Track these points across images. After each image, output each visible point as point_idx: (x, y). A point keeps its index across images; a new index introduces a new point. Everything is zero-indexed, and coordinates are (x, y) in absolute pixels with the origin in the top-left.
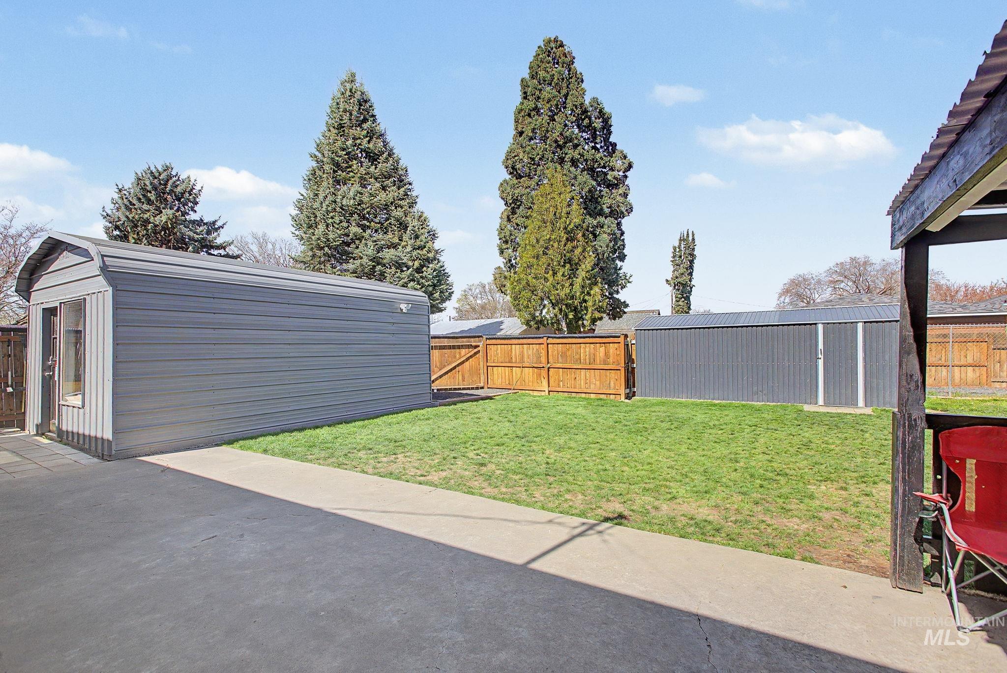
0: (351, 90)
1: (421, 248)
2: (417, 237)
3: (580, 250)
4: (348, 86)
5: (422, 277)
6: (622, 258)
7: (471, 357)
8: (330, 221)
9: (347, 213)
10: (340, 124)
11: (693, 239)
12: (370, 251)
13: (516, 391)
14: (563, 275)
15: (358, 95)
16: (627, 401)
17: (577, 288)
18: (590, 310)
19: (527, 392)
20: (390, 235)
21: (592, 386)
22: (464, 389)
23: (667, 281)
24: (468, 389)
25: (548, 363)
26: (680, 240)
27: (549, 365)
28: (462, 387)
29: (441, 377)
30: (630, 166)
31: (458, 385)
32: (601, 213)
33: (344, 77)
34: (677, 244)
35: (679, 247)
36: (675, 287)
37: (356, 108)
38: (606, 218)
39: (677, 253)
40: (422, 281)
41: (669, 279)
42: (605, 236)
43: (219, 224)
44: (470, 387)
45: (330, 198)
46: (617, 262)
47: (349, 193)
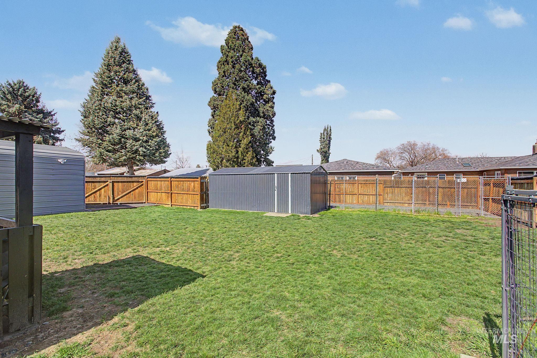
0: (116, 46)
1: (149, 130)
2: (147, 124)
3: (242, 134)
4: (115, 44)
6: (273, 138)
7: (139, 187)
8: (96, 114)
9: (106, 110)
10: (109, 64)
11: (330, 130)
12: (118, 131)
13: (159, 205)
15: (120, 50)
16: (201, 210)
19: (163, 205)
20: (131, 123)
21: (188, 202)
23: (317, 150)
24: (137, 203)
25: (171, 191)
26: (324, 130)
28: (134, 202)
29: (122, 197)
30: (274, 93)
31: (132, 201)
32: (258, 115)
33: (113, 39)
34: (322, 132)
35: (324, 133)
36: (321, 154)
37: (118, 56)
38: (260, 118)
39: (322, 137)
40: (147, 147)
41: (318, 149)
42: (259, 127)
43: (52, 113)
44: (139, 202)
45: (97, 103)
47: (109, 100)
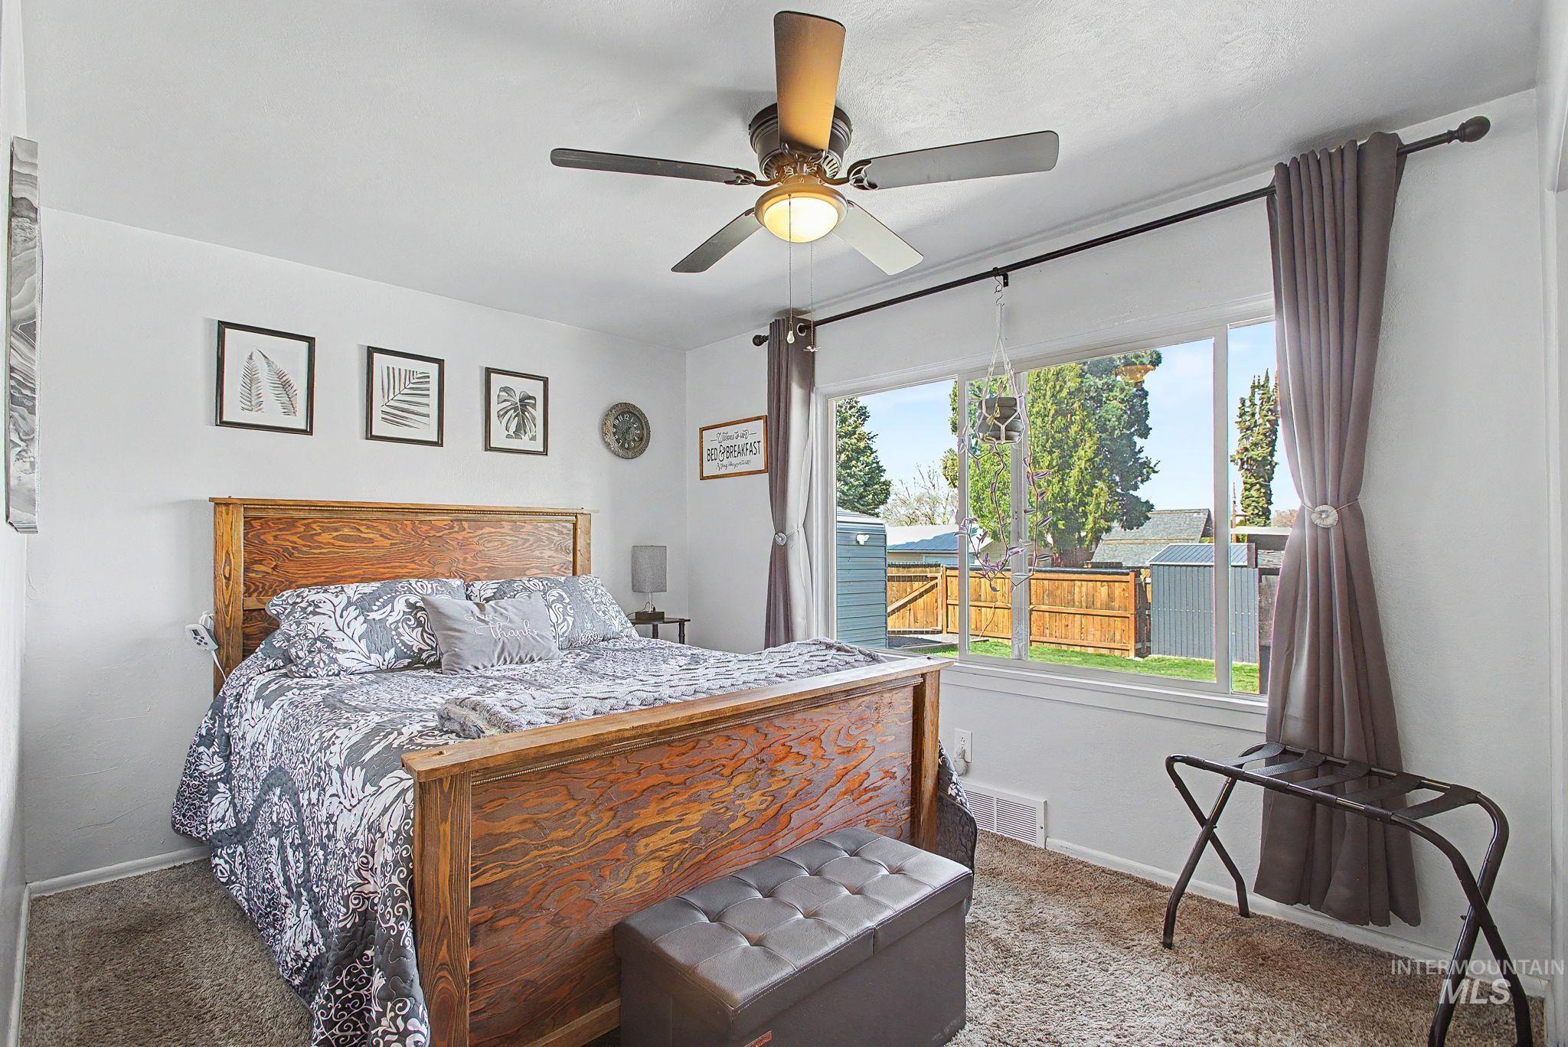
5: (849, 475)
6: (1145, 433)
7: (927, 591)
13: (987, 638)
14: (1050, 466)
16: (1138, 659)
17: (1071, 483)
18: (1091, 518)
19: (1000, 640)
21: (1090, 637)
22: (916, 632)
24: (922, 633)
25: (1031, 604)
26: (1253, 387)
27: (1031, 607)
28: (913, 630)
31: (909, 627)
34: (1247, 395)
35: (1251, 399)
36: (1242, 467)
39: (1247, 409)
44: (924, 630)
46: (1136, 438)
